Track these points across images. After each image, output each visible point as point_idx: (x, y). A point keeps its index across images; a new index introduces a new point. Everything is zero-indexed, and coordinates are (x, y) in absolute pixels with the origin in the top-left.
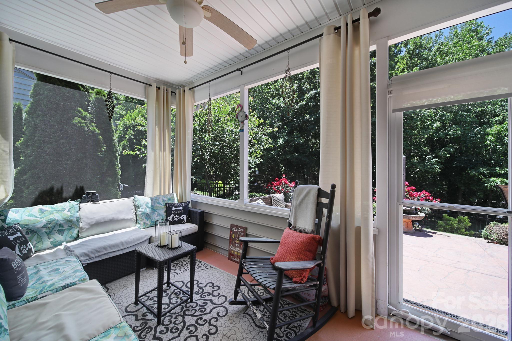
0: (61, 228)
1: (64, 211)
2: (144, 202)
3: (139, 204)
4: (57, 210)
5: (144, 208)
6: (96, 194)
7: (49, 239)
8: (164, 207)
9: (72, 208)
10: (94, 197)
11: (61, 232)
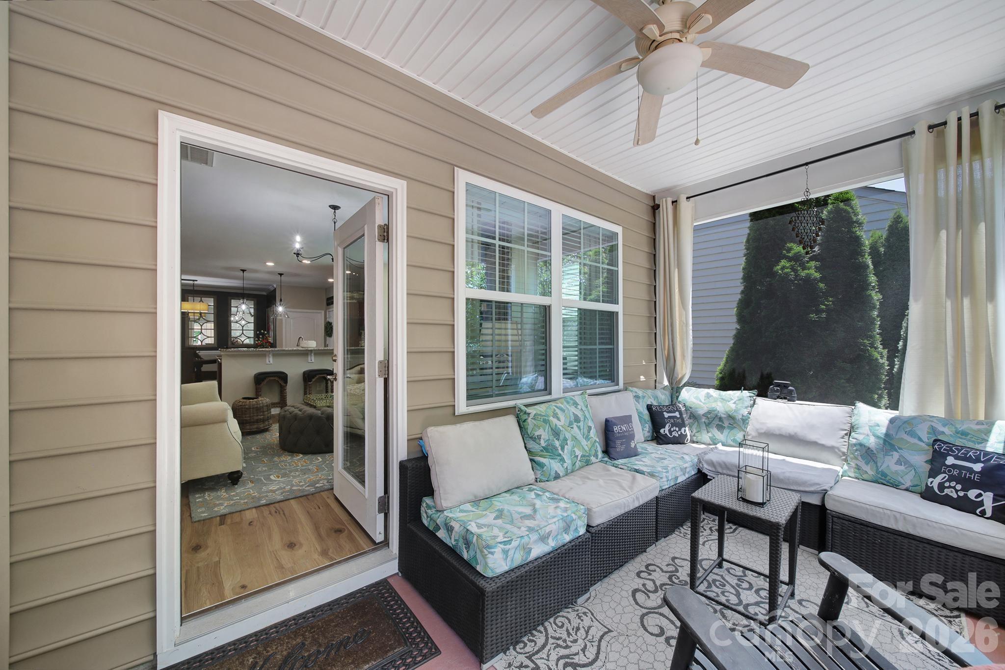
0: (720, 423)
1: (729, 401)
2: (869, 421)
3: (856, 423)
4: (722, 399)
5: (864, 434)
6: (790, 388)
7: (708, 432)
8: (927, 448)
9: (740, 400)
10: (785, 391)
11: (720, 428)
